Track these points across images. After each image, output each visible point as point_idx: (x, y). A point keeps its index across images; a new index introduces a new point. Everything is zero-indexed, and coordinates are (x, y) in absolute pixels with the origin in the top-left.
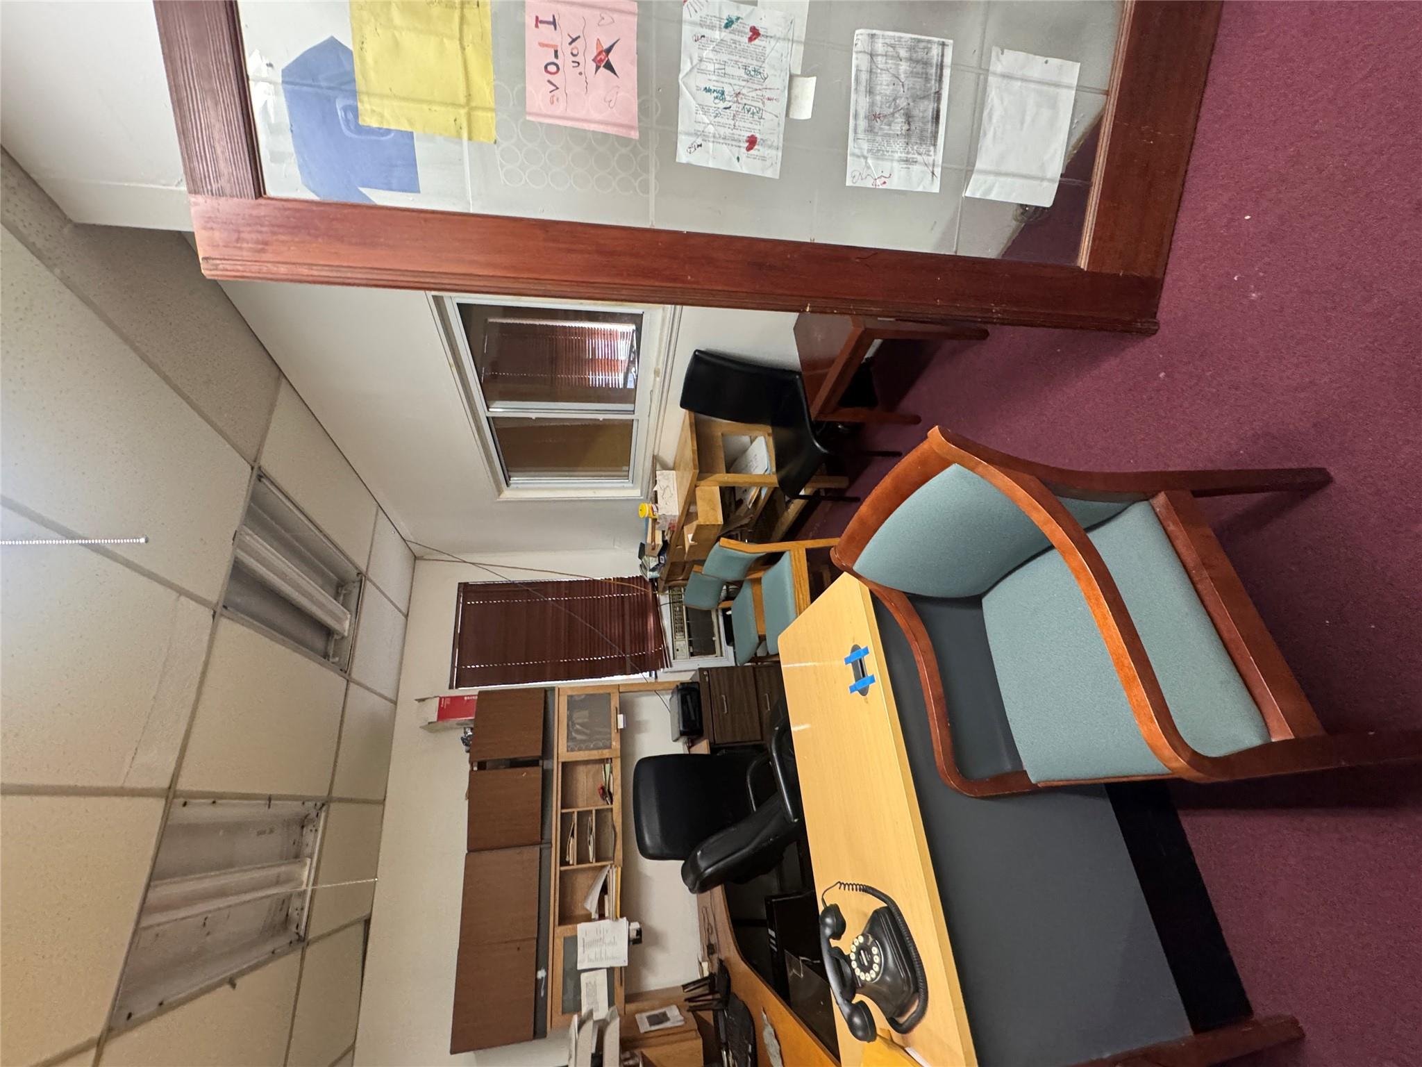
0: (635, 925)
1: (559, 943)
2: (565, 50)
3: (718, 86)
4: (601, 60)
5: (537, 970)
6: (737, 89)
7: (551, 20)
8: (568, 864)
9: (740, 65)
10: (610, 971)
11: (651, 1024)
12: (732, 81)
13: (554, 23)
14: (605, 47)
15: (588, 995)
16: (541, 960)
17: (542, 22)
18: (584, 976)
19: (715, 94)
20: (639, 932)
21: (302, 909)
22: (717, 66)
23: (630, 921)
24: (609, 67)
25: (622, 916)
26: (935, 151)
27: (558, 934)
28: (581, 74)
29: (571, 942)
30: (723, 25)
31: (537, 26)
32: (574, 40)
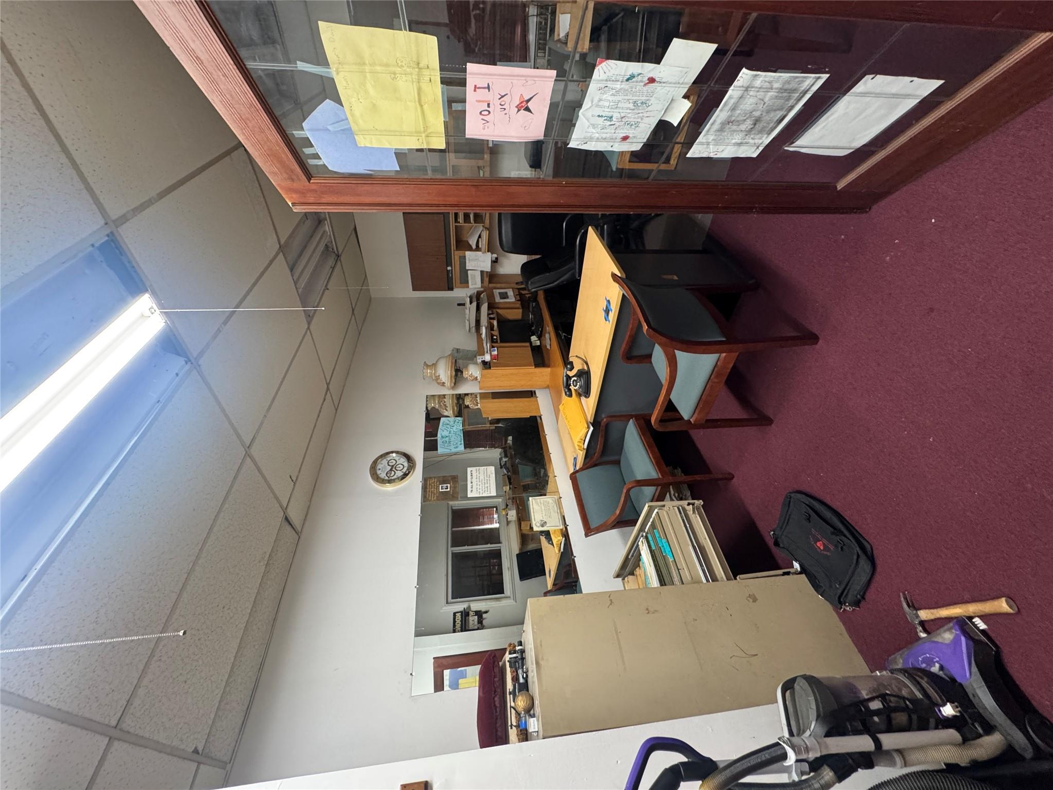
0: (495, 256)
1: (457, 258)
2: (495, 103)
3: (610, 114)
4: (522, 107)
5: (447, 266)
6: (623, 115)
7: (487, 86)
8: (459, 223)
9: (631, 101)
10: (482, 272)
11: (501, 298)
12: (621, 111)
13: (488, 88)
14: (526, 98)
15: (472, 278)
16: (449, 262)
17: (479, 88)
18: (469, 272)
19: (605, 118)
20: (497, 258)
21: (332, 242)
22: (611, 104)
23: (492, 254)
24: (528, 109)
25: (488, 251)
26: (767, 137)
27: (456, 255)
28: (506, 114)
29: (463, 260)
30: (625, 79)
31: (475, 91)
32: (503, 97)
